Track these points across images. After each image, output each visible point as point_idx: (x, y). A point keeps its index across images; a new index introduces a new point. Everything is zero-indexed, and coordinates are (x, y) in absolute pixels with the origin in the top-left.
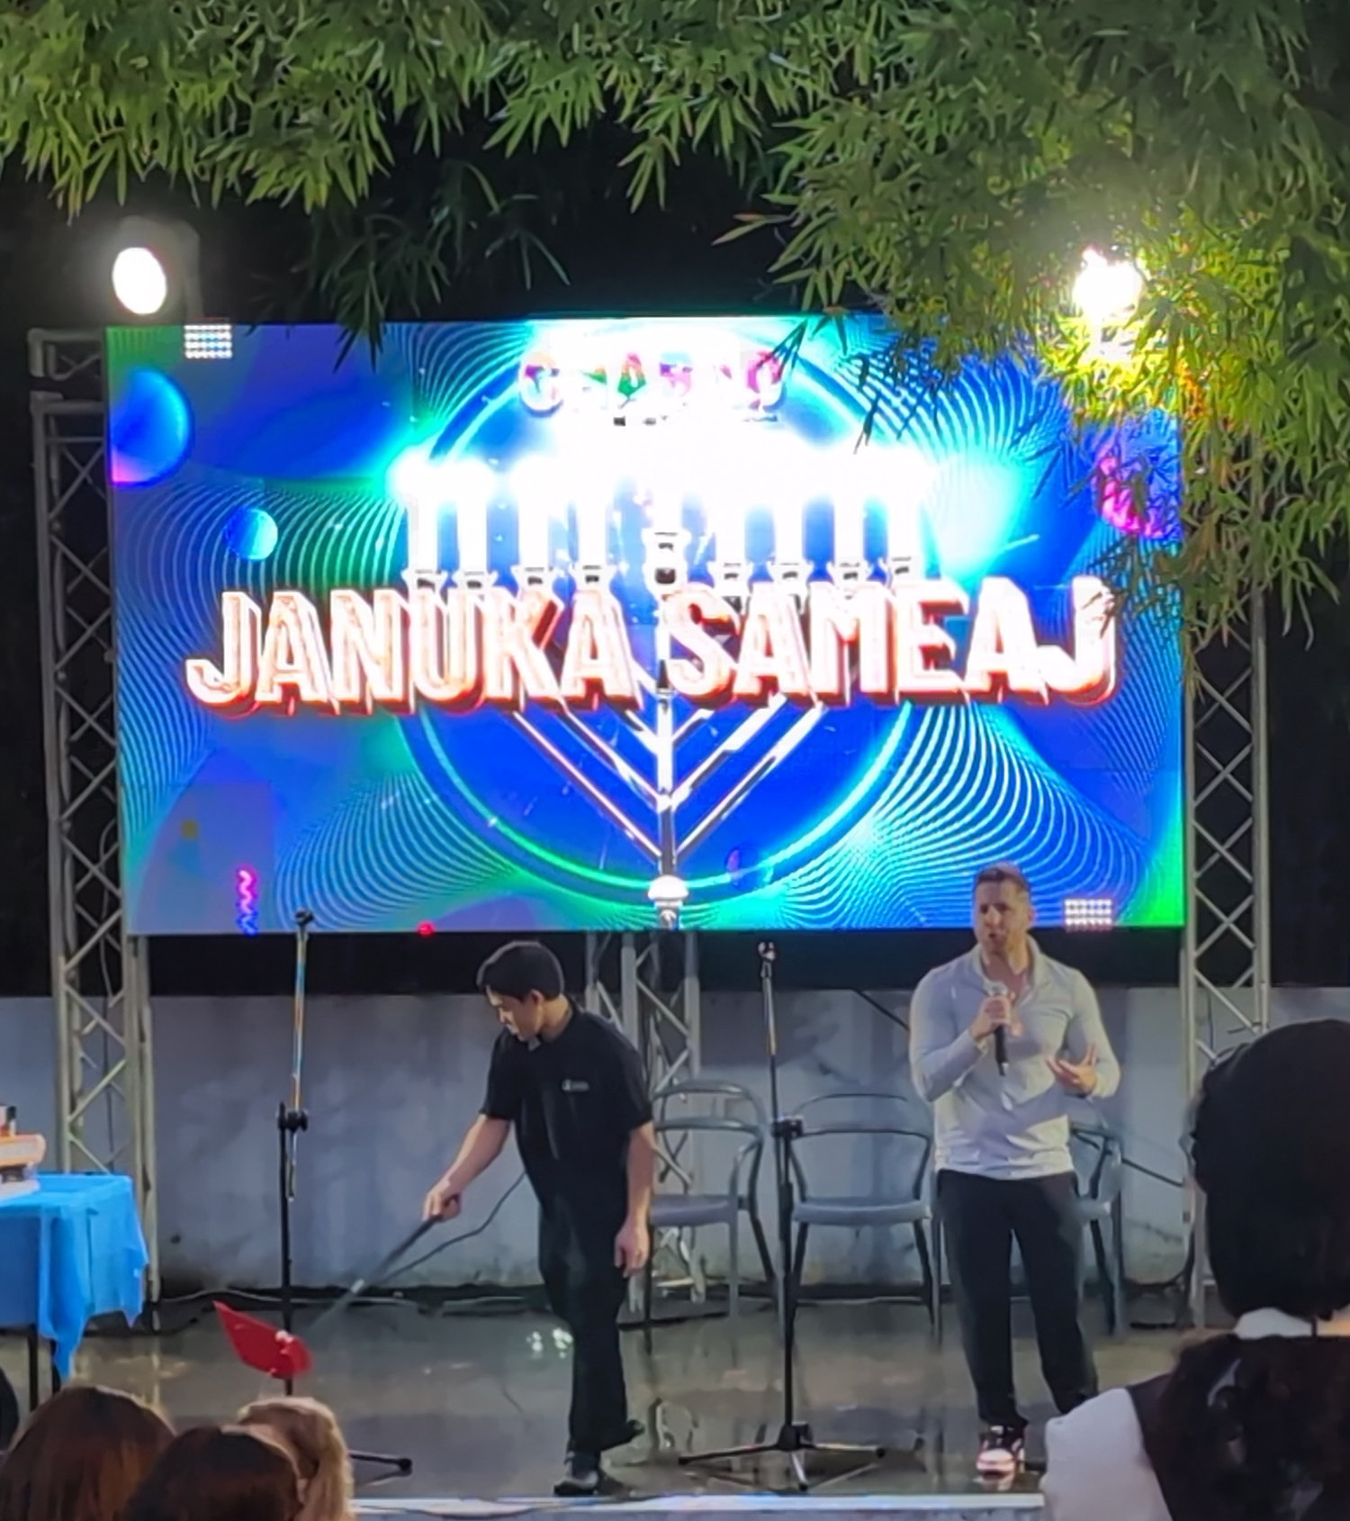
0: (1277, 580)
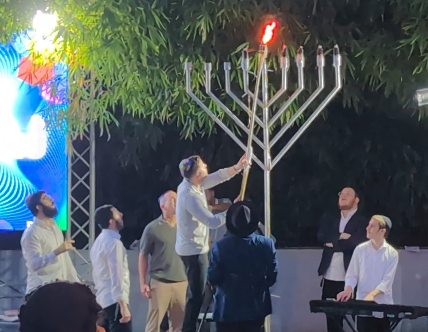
0: (99, 118)
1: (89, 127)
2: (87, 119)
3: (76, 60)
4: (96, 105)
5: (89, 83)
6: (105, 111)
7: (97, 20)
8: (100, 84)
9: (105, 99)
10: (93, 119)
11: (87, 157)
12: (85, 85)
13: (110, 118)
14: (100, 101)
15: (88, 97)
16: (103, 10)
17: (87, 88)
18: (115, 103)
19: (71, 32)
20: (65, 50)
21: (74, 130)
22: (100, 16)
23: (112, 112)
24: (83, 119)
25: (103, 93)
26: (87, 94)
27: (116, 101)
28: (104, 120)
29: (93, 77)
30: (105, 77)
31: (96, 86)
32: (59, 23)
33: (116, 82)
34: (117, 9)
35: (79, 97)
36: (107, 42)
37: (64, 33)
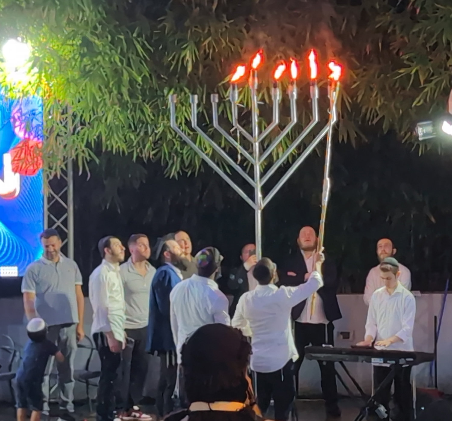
0: (77, 156)
1: (66, 165)
2: (64, 157)
3: (53, 92)
4: (74, 141)
5: (67, 118)
6: (83, 148)
7: (74, 51)
8: (78, 118)
9: (84, 135)
10: (71, 157)
11: (65, 198)
12: (62, 121)
13: (90, 155)
14: (79, 137)
15: (66, 133)
16: (81, 39)
17: (64, 123)
18: (95, 140)
19: (46, 63)
20: (40, 82)
21: (50, 168)
22: (77, 46)
23: (91, 149)
24: (60, 157)
25: (82, 129)
26: (63, 129)
27: (95, 137)
28: (83, 157)
29: (70, 112)
30: (83, 112)
31: (73, 121)
32: (33, 53)
33: (95, 117)
34: (96, 38)
35: (56, 133)
36: (85, 73)
37: (38, 64)
